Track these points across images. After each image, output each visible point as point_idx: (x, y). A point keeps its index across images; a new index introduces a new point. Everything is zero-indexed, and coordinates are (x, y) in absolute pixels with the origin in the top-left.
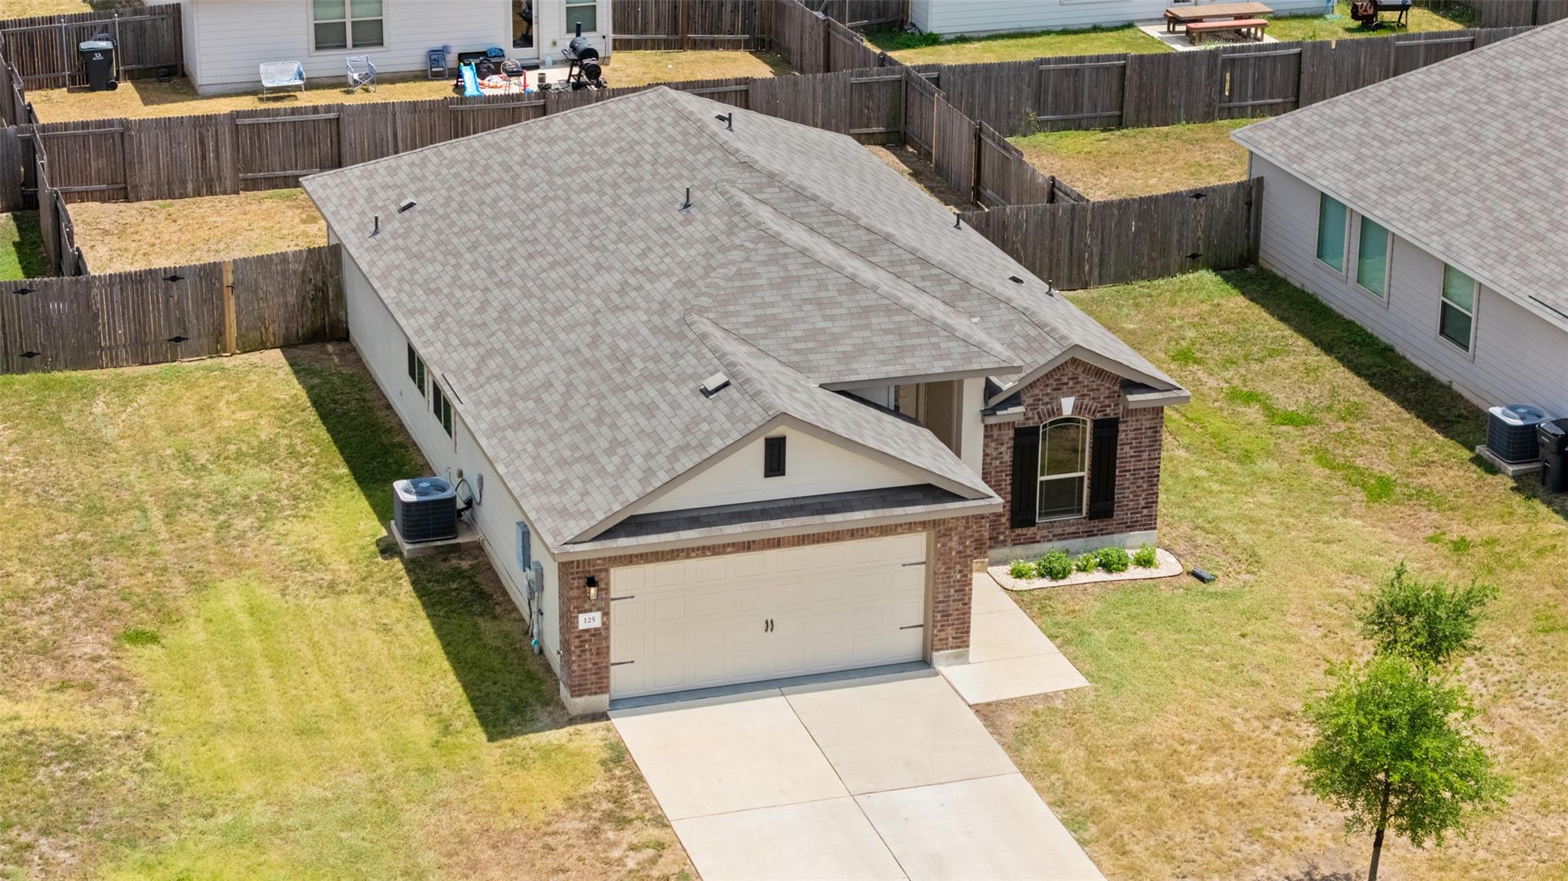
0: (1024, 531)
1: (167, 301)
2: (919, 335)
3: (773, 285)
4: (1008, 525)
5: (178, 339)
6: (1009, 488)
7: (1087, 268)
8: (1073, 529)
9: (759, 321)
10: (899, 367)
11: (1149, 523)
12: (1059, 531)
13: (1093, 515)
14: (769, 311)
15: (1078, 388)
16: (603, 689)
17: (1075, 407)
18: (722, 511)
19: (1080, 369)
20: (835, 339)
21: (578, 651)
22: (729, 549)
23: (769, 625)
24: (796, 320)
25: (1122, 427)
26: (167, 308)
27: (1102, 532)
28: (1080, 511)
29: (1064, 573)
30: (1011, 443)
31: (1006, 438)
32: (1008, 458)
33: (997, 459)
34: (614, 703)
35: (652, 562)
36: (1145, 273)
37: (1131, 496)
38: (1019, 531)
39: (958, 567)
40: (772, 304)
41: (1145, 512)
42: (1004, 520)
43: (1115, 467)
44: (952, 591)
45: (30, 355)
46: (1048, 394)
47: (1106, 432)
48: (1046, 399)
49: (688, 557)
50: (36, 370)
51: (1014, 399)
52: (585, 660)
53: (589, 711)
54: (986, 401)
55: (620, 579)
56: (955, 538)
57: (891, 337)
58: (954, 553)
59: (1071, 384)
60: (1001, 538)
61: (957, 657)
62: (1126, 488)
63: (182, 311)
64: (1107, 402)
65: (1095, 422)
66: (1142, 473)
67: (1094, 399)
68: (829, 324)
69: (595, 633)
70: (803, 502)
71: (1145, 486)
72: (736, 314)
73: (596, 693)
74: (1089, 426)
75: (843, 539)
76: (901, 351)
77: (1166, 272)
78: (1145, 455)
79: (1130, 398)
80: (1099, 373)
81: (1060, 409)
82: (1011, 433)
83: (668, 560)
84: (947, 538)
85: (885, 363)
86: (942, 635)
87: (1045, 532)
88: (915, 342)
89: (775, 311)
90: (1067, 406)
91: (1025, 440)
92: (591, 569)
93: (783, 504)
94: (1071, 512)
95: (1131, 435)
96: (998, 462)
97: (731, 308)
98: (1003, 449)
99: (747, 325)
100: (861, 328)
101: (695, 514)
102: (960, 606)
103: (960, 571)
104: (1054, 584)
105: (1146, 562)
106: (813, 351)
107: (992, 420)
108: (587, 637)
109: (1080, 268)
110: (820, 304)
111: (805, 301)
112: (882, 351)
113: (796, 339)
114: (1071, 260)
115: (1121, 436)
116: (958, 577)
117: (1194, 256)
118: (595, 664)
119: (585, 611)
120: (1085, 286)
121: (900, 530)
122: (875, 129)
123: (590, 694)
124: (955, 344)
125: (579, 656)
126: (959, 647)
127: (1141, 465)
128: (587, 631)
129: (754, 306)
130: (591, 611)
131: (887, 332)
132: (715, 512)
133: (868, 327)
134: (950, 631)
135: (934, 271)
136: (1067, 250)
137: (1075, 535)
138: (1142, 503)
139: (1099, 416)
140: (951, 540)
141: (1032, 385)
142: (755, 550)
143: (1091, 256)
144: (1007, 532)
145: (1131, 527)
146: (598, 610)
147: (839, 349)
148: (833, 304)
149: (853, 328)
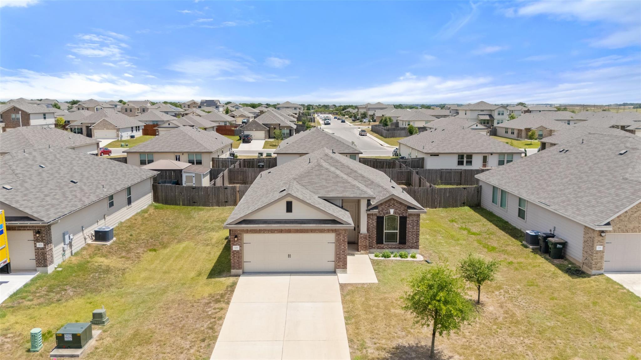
0: (380, 245)
1: (224, 193)
2: (350, 188)
3: (316, 175)
4: (375, 243)
5: (226, 202)
6: (376, 233)
7: (436, 203)
8: (394, 246)
9: (309, 182)
10: (341, 195)
11: (417, 247)
12: (390, 246)
13: (400, 243)
14: (313, 180)
15: (395, 207)
16: (240, 268)
17: (394, 212)
18: (274, 221)
19: (395, 202)
20: (327, 187)
21: (233, 256)
22: (276, 232)
23: (289, 256)
24: (319, 183)
25: (408, 219)
26: (224, 195)
27: (403, 248)
28: (397, 242)
29: (389, 257)
30: (376, 220)
31: (374, 219)
32: (375, 224)
33: (372, 224)
34: (244, 273)
35: (254, 233)
36: (451, 206)
37: (411, 239)
38: (379, 245)
39: (343, 245)
40: (314, 179)
41: (415, 244)
42: (374, 241)
43: (406, 230)
44: (341, 251)
45: (195, 202)
46: (386, 208)
47: (403, 220)
48: (386, 209)
49: (264, 233)
50: (196, 206)
51: (376, 207)
52: (235, 259)
53: (236, 274)
54: (367, 208)
55: (247, 237)
56: (342, 236)
57: (342, 188)
58: (341, 240)
59: (393, 205)
60: (374, 246)
61: (343, 271)
62: (410, 236)
63: (227, 195)
64: (403, 212)
65: (400, 217)
66: (414, 233)
67: (399, 210)
68: (327, 184)
69: (238, 252)
70: (297, 221)
71: (415, 237)
72: (304, 180)
73: (238, 269)
74: (399, 218)
75: (309, 233)
76: (344, 191)
77: (456, 206)
78: (415, 228)
79: (409, 210)
80: (401, 203)
81: (390, 212)
82: (376, 217)
83: (258, 233)
84: (339, 236)
85: (338, 194)
86: (339, 264)
87: (386, 246)
88: (348, 190)
89: (314, 180)
90: (392, 211)
91: (380, 220)
92: (236, 233)
93: (291, 221)
94: (394, 242)
95: (411, 222)
96: (372, 225)
98: (374, 222)
99: (305, 183)
100: (335, 186)
101: (266, 221)
102: (344, 256)
103: (344, 246)
104: (385, 259)
105: (413, 257)
106: (320, 189)
107: (369, 212)
108: (235, 252)
109: (434, 203)
110: (326, 180)
111: (323, 179)
112: (338, 191)
113: (317, 187)
114: (432, 201)
115: (408, 222)
116: (343, 247)
117: (464, 203)
118: (238, 260)
119: (235, 245)
120: (436, 208)
121: (325, 232)
122: (403, 182)
123: (236, 269)
124: (359, 191)
125: (233, 258)
126: (344, 268)
127: (414, 231)
128: (235, 251)
129: (309, 179)
130: (236, 245)
131: (341, 187)
132: (272, 221)
133: (337, 186)
134: (341, 264)
135: (365, 179)
136: (431, 199)
137: (395, 248)
138: (415, 241)
139: (401, 215)
140: (340, 236)
141: (381, 204)
142: (283, 233)
143: (437, 201)
144: (375, 245)
145: (412, 248)
146: (239, 245)
147: (327, 190)
148: (330, 180)
149: (333, 185)
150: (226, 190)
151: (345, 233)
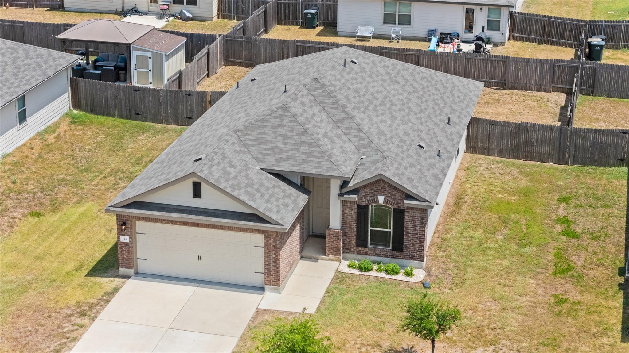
0: (363, 249)
1: (186, 103)
2: (316, 157)
3: (272, 127)
4: (355, 245)
5: (190, 118)
6: (355, 229)
7: (567, 156)
8: (385, 253)
9: (257, 140)
10: (298, 168)
11: (420, 258)
12: (378, 252)
13: (394, 249)
14: (263, 136)
15: (386, 193)
16: (130, 267)
17: (384, 201)
18: (175, 207)
19: (386, 185)
20: (281, 152)
21: (120, 250)
22: (178, 223)
23: (200, 258)
24: (271, 142)
25: (406, 214)
26: (186, 106)
27: (398, 257)
28: (389, 246)
29: (368, 270)
30: (356, 211)
31: (353, 208)
32: (354, 216)
33: (349, 216)
34: (137, 273)
35: (148, 221)
36: (596, 163)
37: (412, 245)
38: (360, 249)
39: (274, 252)
40: (266, 134)
41: (418, 253)
42: (353, 242)
43: (403, 231)
44: (272, 261)
45: (138, 114)
46: (372, 193)
47: (400, 214)
48: (371, 195)
49: (162, 222)
50: (140, 120)
51: (355, 191)
52: (123, 254)
53: (125, 274)
54: (340, 191)
55: (140, 226)
56: (272, 240)
57: (304, 156)
58: (272, 246)
59: (382, 190)
60: (352, 250)
61: (275, 289)
62: (409, 241)
63: (192, 107)
64: (399, 201)
65: (394, 209)
66: (416, 236)
67: (393, 199)
68: (283, 146)
69: (127, 244)
70: (208, 211)
71: (418, 242)
72: (251, 135)
73: (128, 268)
74: (392, 210)
75: (224, 229)
76: (304, 161)
77: (607, 164)
78: (418, 228)
79: (405, 201)
80: (395, 188)
81: (378, 200)
82: (356, 206)
83: (154, 222)
84: (268, 239)
85: (293, 165)
86: (268, 279)
87: (372, 252)
88: (312, 159)
89: (265, 136)
90: (381, 199)
91: (362, 210)
92: (125, 219)
93: (199, 210)
94: (386, 246)
95: (411, 218)
96: (350, 217)
97: (249, 132)
98: (352, 212)
99: (250, 140)
100: (295, 150)
101: (165, 206)
102: (275, 268)
103: (275, 254)
104: (360, 273)
105: (408, 274)
106: (269, 155)
107: (342, 198)
108: (124, 245)
109: (564, 155)
110: (285, 137)
112: (296, 160)
113: (265, 149)
114: (559, 151)
115: (406, 218)
116: (274, 256)
117: (622, 160)
118: (127, 256)
119: (123, 235)
120: (566, 164)
123: (126, 268)
125: (121, 252)
126: (276, 286)
127: (416, 232)
128: (124, 243)
129: (260, 133)
130: (124, 235)
131: (303, 153)
132: (173, 207)
133: (298, 150)
134: (271, 278)
136: (558, 146)
137: (386, 256)
138: (417, 249)
139: (396, 207)
140: (270, 240)
141: (365, 187)
142: (188, 226)
143: (569, 151)
144: (355, 248)
145: (412, 258)
146: (128, 235)
147: (280, 156)
148: (291, 138)
149: (292, 149)
150: (189, 97)
151: (277, 236)
